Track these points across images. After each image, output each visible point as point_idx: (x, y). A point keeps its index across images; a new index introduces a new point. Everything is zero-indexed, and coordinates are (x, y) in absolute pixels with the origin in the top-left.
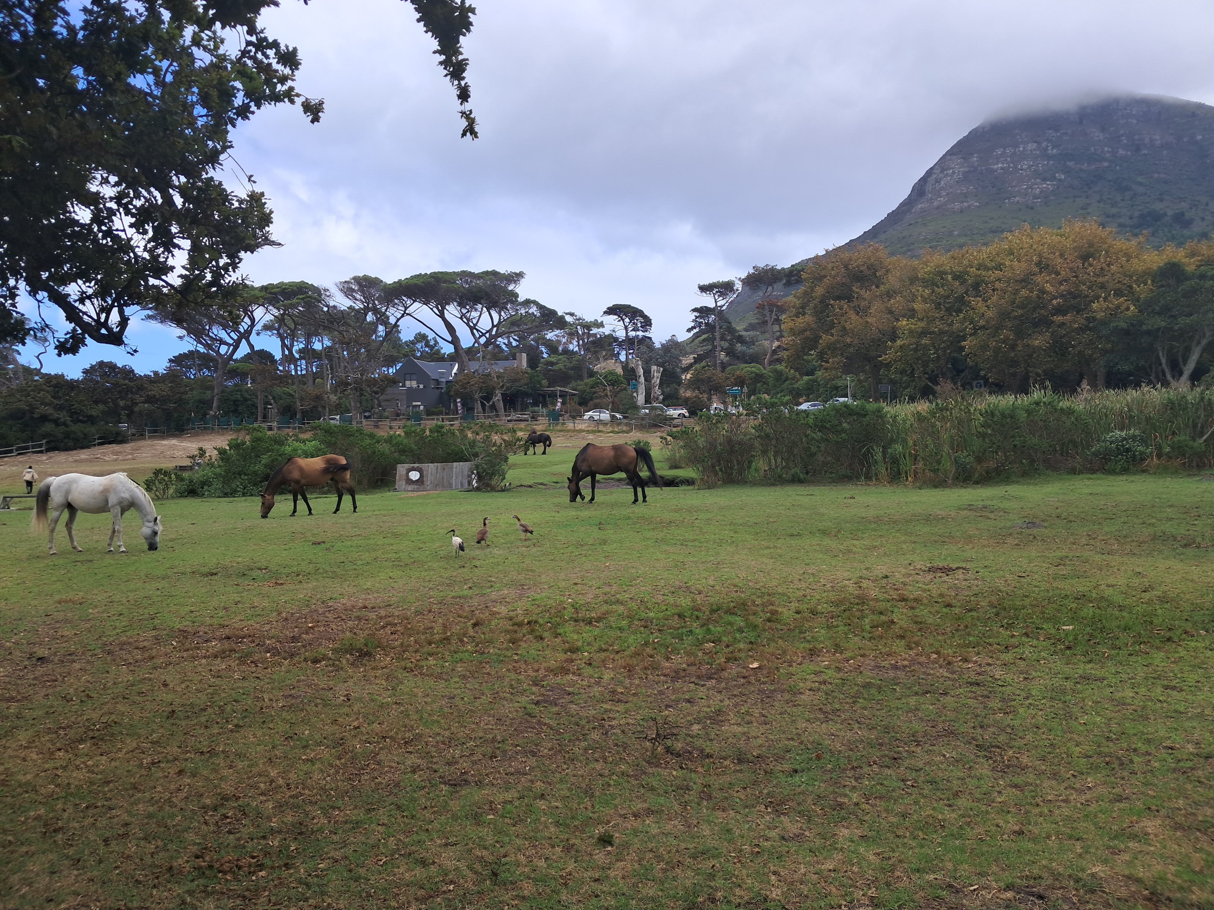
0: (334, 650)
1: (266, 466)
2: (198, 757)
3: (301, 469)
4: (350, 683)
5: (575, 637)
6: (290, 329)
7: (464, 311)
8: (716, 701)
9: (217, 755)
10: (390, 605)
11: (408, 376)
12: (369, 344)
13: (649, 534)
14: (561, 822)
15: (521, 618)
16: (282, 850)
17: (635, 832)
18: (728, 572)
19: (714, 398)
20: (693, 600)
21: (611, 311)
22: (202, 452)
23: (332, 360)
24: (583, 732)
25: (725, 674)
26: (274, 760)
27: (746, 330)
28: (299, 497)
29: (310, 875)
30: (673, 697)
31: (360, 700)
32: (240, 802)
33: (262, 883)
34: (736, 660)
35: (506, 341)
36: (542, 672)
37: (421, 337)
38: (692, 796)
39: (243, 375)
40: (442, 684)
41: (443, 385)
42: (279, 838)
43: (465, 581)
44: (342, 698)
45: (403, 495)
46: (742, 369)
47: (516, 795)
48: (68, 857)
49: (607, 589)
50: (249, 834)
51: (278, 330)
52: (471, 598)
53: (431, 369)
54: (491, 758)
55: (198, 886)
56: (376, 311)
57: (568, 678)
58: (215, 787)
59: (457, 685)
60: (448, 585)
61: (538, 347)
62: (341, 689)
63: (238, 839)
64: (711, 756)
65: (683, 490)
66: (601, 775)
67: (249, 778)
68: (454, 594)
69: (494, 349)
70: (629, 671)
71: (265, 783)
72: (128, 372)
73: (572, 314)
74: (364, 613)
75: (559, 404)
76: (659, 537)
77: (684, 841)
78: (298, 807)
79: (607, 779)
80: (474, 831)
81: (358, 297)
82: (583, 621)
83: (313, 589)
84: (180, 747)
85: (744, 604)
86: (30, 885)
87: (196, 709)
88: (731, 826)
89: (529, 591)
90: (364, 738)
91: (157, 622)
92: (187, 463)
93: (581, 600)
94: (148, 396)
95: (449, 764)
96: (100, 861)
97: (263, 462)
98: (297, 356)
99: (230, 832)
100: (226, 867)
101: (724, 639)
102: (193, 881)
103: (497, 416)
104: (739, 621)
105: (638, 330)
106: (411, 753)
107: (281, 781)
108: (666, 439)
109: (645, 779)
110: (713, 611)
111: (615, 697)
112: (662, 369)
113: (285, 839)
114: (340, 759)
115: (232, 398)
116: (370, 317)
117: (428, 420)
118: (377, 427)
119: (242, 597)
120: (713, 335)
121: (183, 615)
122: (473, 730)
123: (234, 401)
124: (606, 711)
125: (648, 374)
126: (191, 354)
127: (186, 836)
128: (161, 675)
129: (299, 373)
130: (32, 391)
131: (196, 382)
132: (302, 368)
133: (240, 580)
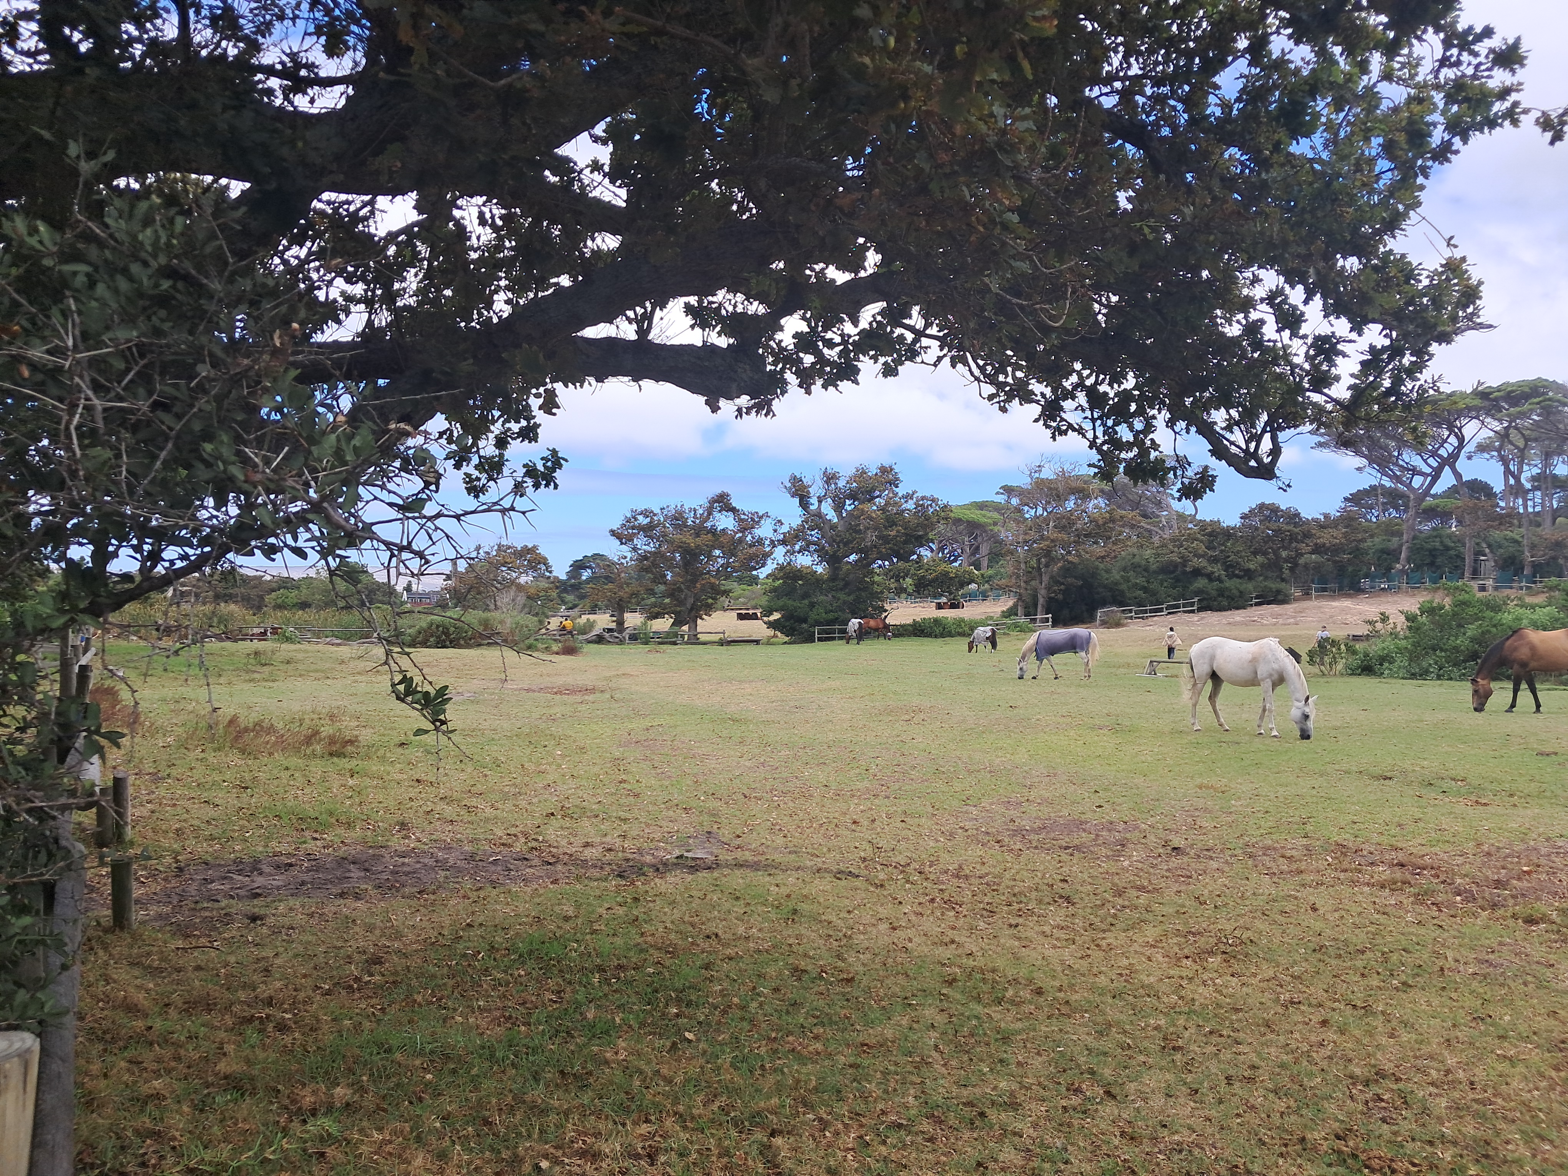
0: (1561, 911)
1: (1473, 640)
2: (1349, 1010)
3: (1533, 648)
6: (1517, 447)
9: (1374, 1014)
16: (1457, 1168)
22: (1384, 618)
26: (1454, 1042)
28: (1524, 686)
32: (1401, 1085)
39: (1445, 515)
42: (1453, 1150)
48: (1185, 1084)
50: (1410, 1130)
51: (1499, 450)
58: (1369, 1055)
63: (1395, 1133)
67: (1416, 1057)
71: (1439, 1071)
72: (1293, 517)
78: (1484, 1117)
83: (1534, 818)
84: (1326, 991)
86: (1145, 1100)
87: (1351, 949)
91: (1309, 827)
92: (1363, 630)
94: (1316, 544)
96: (1220, 1102)
97: (1469, 633)
98: (1528, 486)
99: (1384, 1120)
100: (1376, 1163)
102: (1330, 1165)
107: (1461, 1075)
113: (1461, 1156)
114: (1557, 1069)
115: (1428, 546)
119: (1425, 814)
121: (1343, 824)
123: (1430, 551)
126: (1373, 490)
127: (1326, 1105)
128: (1311, 895)
129: (1530, 510)
130: (1186, 540)
131: (1378, 526)
132: (1535, 503)
133: (1423, 792)
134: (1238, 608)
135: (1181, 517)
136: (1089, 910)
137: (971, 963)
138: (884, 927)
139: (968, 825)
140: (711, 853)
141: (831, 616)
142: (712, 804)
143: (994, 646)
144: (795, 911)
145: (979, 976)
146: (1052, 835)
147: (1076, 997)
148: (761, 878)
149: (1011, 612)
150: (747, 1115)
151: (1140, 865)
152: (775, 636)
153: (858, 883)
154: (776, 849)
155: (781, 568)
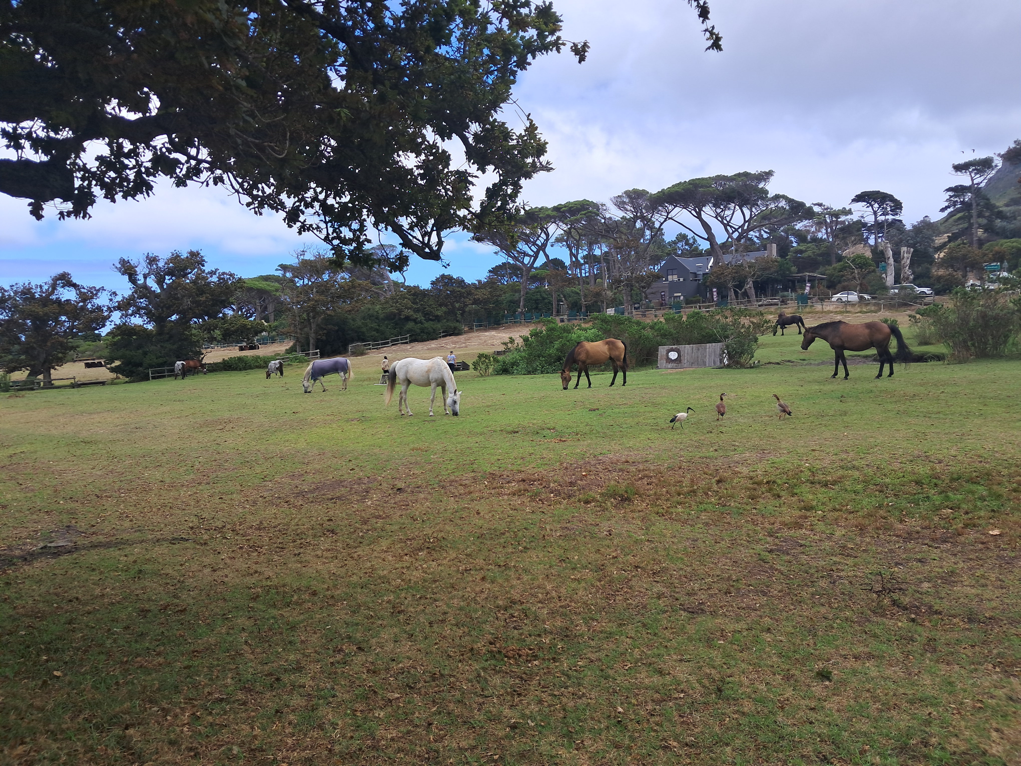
0: (602, 494)
1: (557, 350)
2: (496, 569)
3: (587, 352)
4: (613, 521)
5: (811, 497)
6: (575, 240)
7: (719, 211)
8: (948, 564)
9: (509, 568)
10: (646, 461)
11: (670, 272)
12: (637, 247)
13: (890, 407)
14: (783, 654)
15: (760, 478)
16: (552, 646)
17: (855, 672)
18: (973, 443)
19: (970, 275)
20: (933, 469)
21: (860, 198)
22: (512, 341)
23: (609, 263)
24: (811, 580)
25: (962, 539)
26: (550, 576)
27: (1007, 205)
28: (583, 374)
29: (570, 669)
30: (904, 556)
31: (620, 535)
32: (524, 606)
33: (535, 670)
34: (974, 526)
35: (757, 234)
36: (777, 526)
37: (682, 237)
38: (916, 647)
39: (542, 280)
40: (688, 528)
41: (701, 277)
42: (550, 637)
43: (712, 444)
44: (605, 533)
45: (663, 371)
46: (1002, 245)
47: (745, 626)
48: (406, 632)
49: (844, 456)
50: (529, 631)
51: (566, 241)
52: (716, 459)
53: (691, 264)
54: (726, 593)
55: (490, 665)
56: (643, 218)
57: (801, 532)
58: (507, 593)
59: (701, 531)
60: (696, 447)
61: (788, 237)
62: (605, 526)
63: (521, 634)
64: (940, 613)
65: (931, 365)
66: (825, 618)
67: (531, 589)
68: (701, 455)
69: (746, 242)
70: (861, 529)
71: (542, 594)
72: (461, 282)
73: (820, 205)
74: (626, 466)
75: (808, 288)
76: (901, 409)
77: (903, 686)
78: (566, 615)
79: (831, 622)
80: (705, 652)
81: (629, 208)
82: (819, 483)
83: (588, 446)
84: (485, 560)
85: (988, 474)
86: (382, 647)
87: (498, 533)
88: (953, 679)
89: (769, 455)
90: (620, 566)
91: (475, 466)
92: (502, 348)
93: (818, 465)
94: (474, 299)
95: (689, 594)
96: (426, 638)
97: (556, 346)
98: (582, 261)
99: (515, 628)
100: (510, 654)
101: (964, 506)
102: (487, 660)
103: (749, 301)
104: (982, 490)
105: (888, 214)
106: (657, 582)
107: (554, 594)
108: (914, 317)
109: (868, 627)
110: (953, 480)
111: (844, 551)
112: (912, 250)
113: (554, 639)
114: (600, 581)
115: (534, 298)
116: (639, 224)
117: (687, 308)
118: (644, 316)
119: (534, 450)
120: (969, 213)
121: (493, 462)
122: (712, 569)
123: (536, 300)
124: (835, 563)
125: (897, 256)
126: (504, 266)
127: (484, 627)
128: (476, 506)
129: (584, 275)
130: (400, 299)
131: (508, 287)
132: (585, 272)
133: (534, 437)
134: (433, 339)
135: (396, 284)
136: (346, 536)
137: (269, 583)
138: (207, 571)
139: (266, 494)
140: (71, 541)
141: (161, 360)
142: (71, 505)
143: (282, 374)
144: (140, 571)
145: (274, 591)
146: (323, 492)
147: (338, 592)
148: (114, 553)
149: (292, 350)
150: (105, 720)
151: (378, 503)
152: (118, 378)
153: (188, 545)
154: (124, 530)
155: (118, 327)
